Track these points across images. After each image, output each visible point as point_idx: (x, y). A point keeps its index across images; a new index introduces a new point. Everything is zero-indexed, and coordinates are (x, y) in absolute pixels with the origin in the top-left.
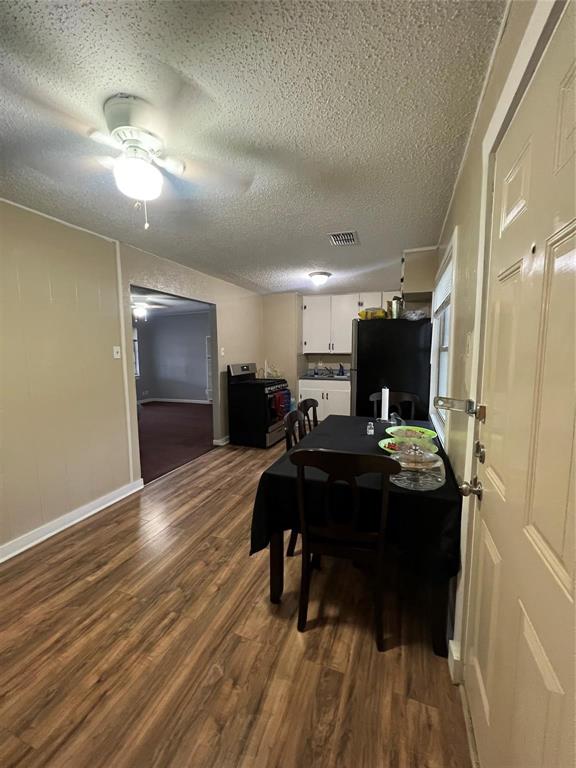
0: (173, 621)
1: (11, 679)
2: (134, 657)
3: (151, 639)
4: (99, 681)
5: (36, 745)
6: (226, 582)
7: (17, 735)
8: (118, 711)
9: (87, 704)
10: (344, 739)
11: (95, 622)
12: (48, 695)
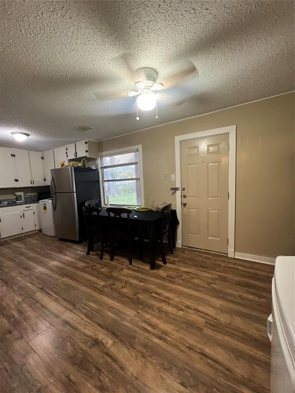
0: (156, 293)
1: (181, 351)
2: (172, 302)
3: (164, 299)
4: (181, 310)
5: (204, 321)
6: (138, 280)
7: (202, 330)
8: (191, 301)
9: (190, 311)
10: (193, 261)
11: (150, 325)
12: (188, 327)
